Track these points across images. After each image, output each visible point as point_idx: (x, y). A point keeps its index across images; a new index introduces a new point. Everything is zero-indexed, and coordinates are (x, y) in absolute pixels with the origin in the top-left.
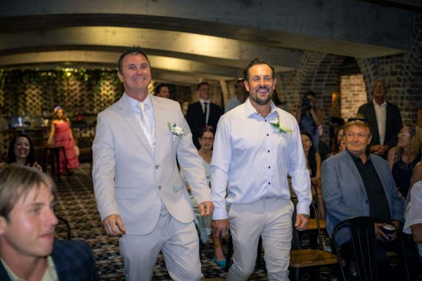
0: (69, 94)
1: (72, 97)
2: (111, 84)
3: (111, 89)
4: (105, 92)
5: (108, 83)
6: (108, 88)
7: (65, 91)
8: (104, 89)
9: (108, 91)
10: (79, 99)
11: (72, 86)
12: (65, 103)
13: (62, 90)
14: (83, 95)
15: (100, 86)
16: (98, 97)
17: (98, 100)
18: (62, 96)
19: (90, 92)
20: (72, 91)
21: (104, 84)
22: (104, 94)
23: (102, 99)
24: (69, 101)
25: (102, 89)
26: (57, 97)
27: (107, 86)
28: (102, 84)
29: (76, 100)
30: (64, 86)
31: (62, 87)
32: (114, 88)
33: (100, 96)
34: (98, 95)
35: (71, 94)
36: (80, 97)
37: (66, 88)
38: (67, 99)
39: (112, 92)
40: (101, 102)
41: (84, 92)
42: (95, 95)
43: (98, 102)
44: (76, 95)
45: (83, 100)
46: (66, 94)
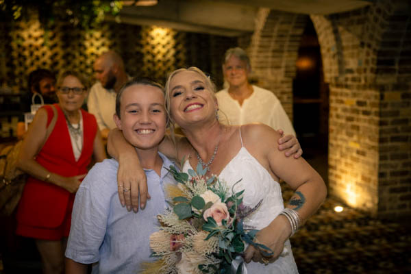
0: (31, 54)
1: (38, 58)
2: (103, 36)
3: (103, 45)
4: (93, 50)
5: (97, 34)
6: (97, 44)
7: (24, 49)
8: (92, 45)
9: (98, 48)
10: (49, 62)
11: (36, 39)
12: (26, 68)
13: (19, 46)
14: (56, 54)
15: (85, 39)
16: (82, 59)
17: (81, 63)
18: (20, 55)
19: (69, 50)
20: (37, 49)
21: (91, 36)
22: (92, 54)
23: (89, 62)
24: (32, 64)
25: (87, 44)
26: (12, 59)
27: (97, 40)
28: (87, 36)
29: (44, 64)
30: (23, 40)
31: (20, 41)
32: (108, 43)
33: (86, 57)
34: (81, 54)
35: (36, 53)
36: (52, 58)
37: (26, 43)
38: (28, 62)
39: (105, 49)
40: (87, 67)
41: (58, 49)
42: (77, 54)
43: (83, 67)
44: (44, 54)
45: (56, 64)
46: (26, 53)
